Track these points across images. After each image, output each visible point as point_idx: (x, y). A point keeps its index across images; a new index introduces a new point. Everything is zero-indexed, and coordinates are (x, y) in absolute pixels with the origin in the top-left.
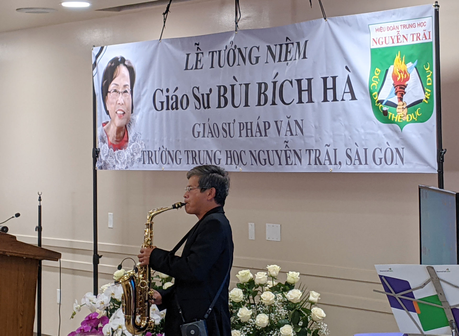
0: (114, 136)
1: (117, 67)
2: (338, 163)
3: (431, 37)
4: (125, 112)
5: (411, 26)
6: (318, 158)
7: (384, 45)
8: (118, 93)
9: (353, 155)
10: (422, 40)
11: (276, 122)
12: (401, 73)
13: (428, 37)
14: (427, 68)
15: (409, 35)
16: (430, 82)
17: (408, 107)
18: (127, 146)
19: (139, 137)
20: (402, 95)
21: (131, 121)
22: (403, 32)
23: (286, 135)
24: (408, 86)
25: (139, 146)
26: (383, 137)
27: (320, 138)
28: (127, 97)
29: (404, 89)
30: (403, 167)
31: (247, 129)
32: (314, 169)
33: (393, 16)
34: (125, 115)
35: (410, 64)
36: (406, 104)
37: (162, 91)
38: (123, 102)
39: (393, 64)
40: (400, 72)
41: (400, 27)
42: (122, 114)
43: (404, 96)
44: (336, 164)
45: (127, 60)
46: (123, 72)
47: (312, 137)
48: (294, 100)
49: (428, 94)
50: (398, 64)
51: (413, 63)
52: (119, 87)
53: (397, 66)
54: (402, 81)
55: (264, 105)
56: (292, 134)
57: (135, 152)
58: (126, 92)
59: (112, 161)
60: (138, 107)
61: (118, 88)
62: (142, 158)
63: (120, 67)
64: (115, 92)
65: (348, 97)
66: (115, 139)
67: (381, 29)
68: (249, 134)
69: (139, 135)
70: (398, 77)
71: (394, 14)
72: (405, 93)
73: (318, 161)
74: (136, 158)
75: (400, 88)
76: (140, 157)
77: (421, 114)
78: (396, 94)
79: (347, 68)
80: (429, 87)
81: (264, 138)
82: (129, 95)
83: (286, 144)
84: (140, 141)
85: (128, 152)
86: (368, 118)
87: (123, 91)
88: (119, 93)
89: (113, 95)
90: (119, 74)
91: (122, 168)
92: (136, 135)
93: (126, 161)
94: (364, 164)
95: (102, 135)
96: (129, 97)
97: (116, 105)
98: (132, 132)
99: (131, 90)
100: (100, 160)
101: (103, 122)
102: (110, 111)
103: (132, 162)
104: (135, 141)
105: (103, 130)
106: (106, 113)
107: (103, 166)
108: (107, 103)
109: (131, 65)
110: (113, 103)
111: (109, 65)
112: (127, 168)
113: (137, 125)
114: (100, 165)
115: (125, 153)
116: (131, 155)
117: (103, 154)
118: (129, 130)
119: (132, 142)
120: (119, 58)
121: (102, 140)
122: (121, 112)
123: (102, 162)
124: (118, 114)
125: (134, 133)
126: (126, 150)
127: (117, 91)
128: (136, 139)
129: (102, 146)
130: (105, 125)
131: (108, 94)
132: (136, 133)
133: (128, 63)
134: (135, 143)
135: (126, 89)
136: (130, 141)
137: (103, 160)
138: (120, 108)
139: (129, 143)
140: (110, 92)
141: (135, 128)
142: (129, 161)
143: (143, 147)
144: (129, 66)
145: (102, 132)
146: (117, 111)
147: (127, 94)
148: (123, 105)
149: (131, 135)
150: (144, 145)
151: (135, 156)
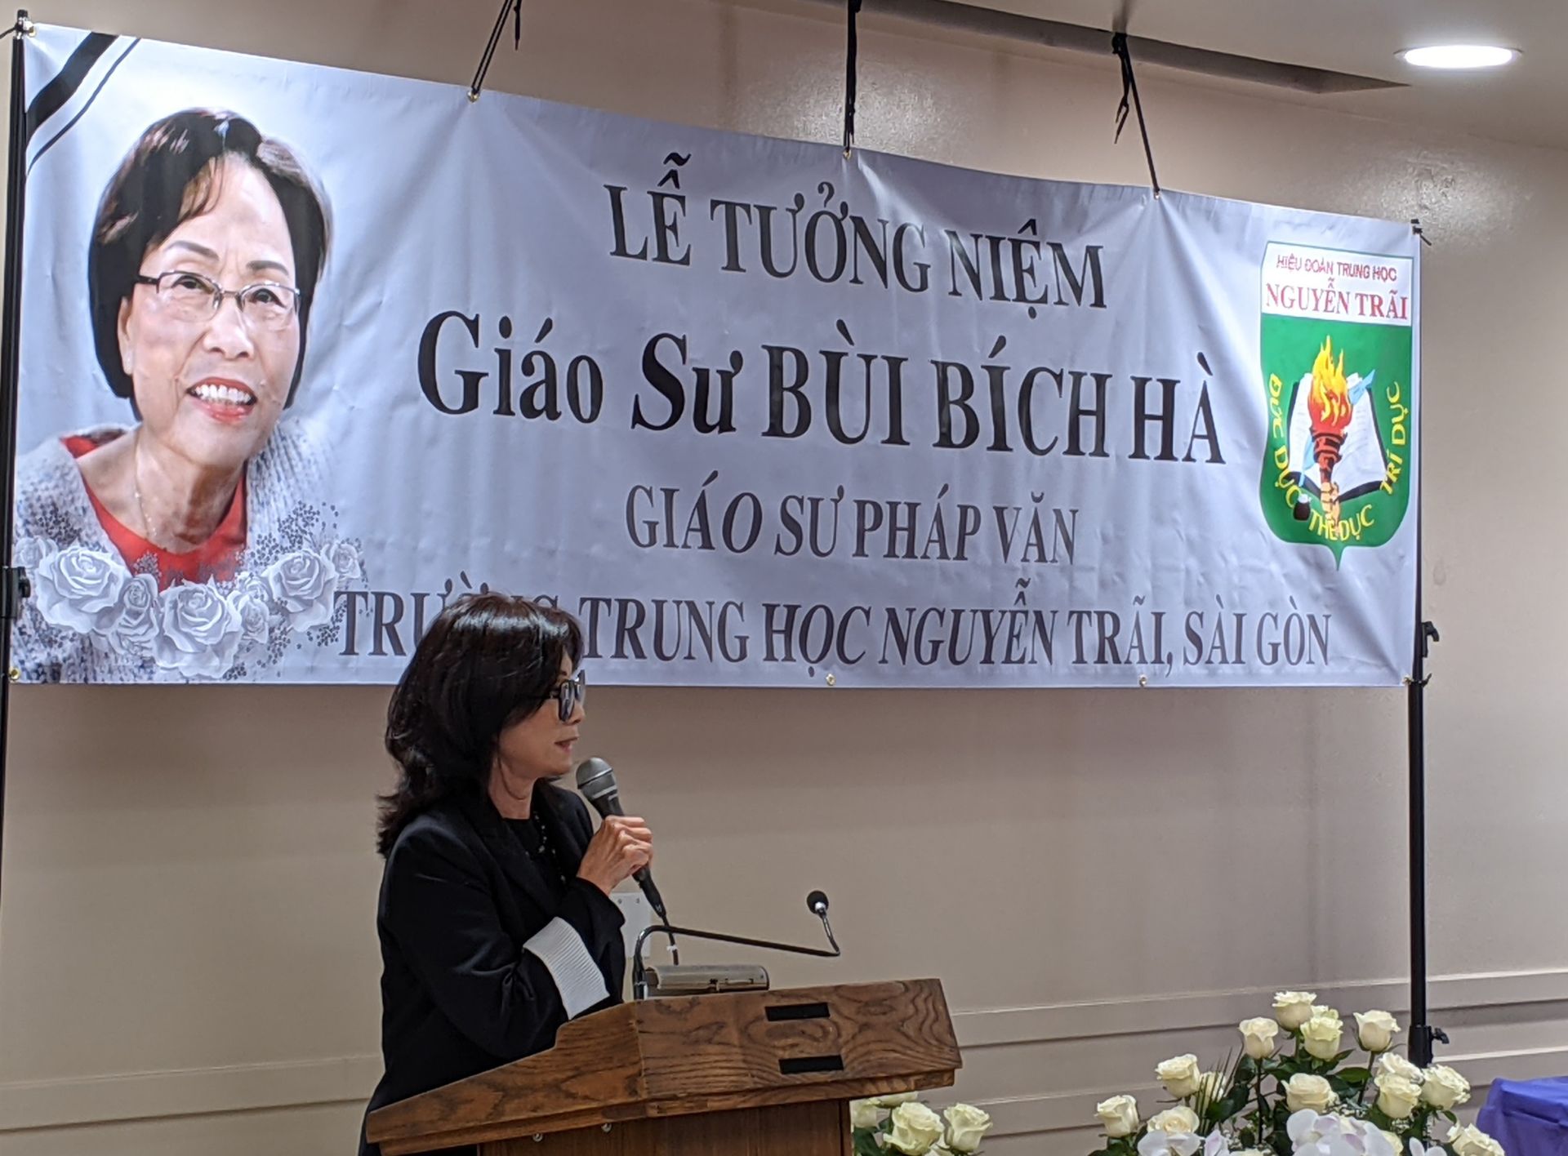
0: (176, 514)
1: (212, 162)
2: (1164, 658)
3: (1408, 314)
4: (259, 393)
5: (1360, 271)
6: (1111, 640)
7: (1296, 312)
8: (212, 297)
9: (1207, 635)
10: (1388, 316)
11: (1000, 511)
12: (1334, 401)
13: (1400, 314)
15: (1352, 296)
16: (1402, 438)
17: (1341, 499)
18: (238, 566)
19: (324, 524)
20: (1331, 463)
21: (273, 444)
22: (1343, 283)
23: (1025, 560)
24: (1347, 441)
25: (323, 570)
26: (1283, 581)
27: (1121, 575)
28: (275, 325)
29: (1337, 446)
30: (1327, 670)
31: (893, 529)
34: (255, 408)
35: (1354, 379)
36: (1338, 491)
37: (473, 326)
38: (249, 347)
39: (1311, 372)
40: (1330, 396)
41: (1336, 267)
42: (241, 404)
43: (1336, 466)
44: (1158, 660)
45: (270, 143)
46: (243, 196)
48: (1056, 439)
49: (1395, 468)
50: (1324, 371)
51: (1363, 375)
52: (220, 265)
53: (1322, 377)
54: (1334, 424)
55: (963, 445)
56: (1042, 558)
57: (297, 598)
58: (264, 296)
59: (132, 639)
60: (320, 381)
61: (212, 268)
62: (343, 624)
63: (223, 162)
64: (190, 285)
65: (1202, 449)
66: (180, 528)
67: (1292, 261)
68: (901, 550)
69: (326, 516)
70: (1324, 409)
72: (1339, 458)
73: (1108, 650)
74: (303, 624)
75: (1329, 442)
76: (327, 621)
77: (1372, 522)
78: (1316, 457)
79: (1201, 358)
80: (1397, 450)
82: (284, 314)
83: (1020, 588)
84: (331, 544)
85: (252, 593)
87: (249, 288)
88: (220, 298)
89: (173, 298)
90: (217, 200)
91: (199, 676)
92: (306, 515)
93: (238, 640)
94: (1234, 663)
95: (49, 501)
96: (289, 327)
97: (189, 355)
98: (275, 500)
99: (297, 291)
100: (30, 631)
101: (76, 428)
102: (145, 378)
103: (277, 645)
104: (297, 545)
105: (67, 474)
106: (106, 386)
107: (73, 664)
108: (128, 339)
109: (294, 170)
110: (170, 343)
111: (151, 140)
112: (236, 673)
113: (314, 468)
114: (35, 658)
115: (225, 597)
116: (270, 609)
117: (66, 601)
118: (257, 486)
119: (278, 549)
120: (220, 121)
121: (52, 528)
122: (228, 394)
123: (68, 644)
124: (206, 401)
125: (290, 502)
126: (230, 585)
127: (202, 286)
128: (304, 535)
129: (47, 555)
130: (92, 449)
131: (139, 289)
132: (304, 506)
133: (276, 155)
134: (296, 554)
135: (268, 282)
136: (258, 543)
137: (74, 635)
138: (218, 374)
139: (252, 550)
140: (156, 282)
141: (297, 481)
142: (253, 642)
143: (349, 575)
144: (281, 171)
145: (61, 482)
146: (200, 384)
147: (277, 308)
148: (244, 360)
149: (268, 512)
150: (354, 567)
151: (291, 615)
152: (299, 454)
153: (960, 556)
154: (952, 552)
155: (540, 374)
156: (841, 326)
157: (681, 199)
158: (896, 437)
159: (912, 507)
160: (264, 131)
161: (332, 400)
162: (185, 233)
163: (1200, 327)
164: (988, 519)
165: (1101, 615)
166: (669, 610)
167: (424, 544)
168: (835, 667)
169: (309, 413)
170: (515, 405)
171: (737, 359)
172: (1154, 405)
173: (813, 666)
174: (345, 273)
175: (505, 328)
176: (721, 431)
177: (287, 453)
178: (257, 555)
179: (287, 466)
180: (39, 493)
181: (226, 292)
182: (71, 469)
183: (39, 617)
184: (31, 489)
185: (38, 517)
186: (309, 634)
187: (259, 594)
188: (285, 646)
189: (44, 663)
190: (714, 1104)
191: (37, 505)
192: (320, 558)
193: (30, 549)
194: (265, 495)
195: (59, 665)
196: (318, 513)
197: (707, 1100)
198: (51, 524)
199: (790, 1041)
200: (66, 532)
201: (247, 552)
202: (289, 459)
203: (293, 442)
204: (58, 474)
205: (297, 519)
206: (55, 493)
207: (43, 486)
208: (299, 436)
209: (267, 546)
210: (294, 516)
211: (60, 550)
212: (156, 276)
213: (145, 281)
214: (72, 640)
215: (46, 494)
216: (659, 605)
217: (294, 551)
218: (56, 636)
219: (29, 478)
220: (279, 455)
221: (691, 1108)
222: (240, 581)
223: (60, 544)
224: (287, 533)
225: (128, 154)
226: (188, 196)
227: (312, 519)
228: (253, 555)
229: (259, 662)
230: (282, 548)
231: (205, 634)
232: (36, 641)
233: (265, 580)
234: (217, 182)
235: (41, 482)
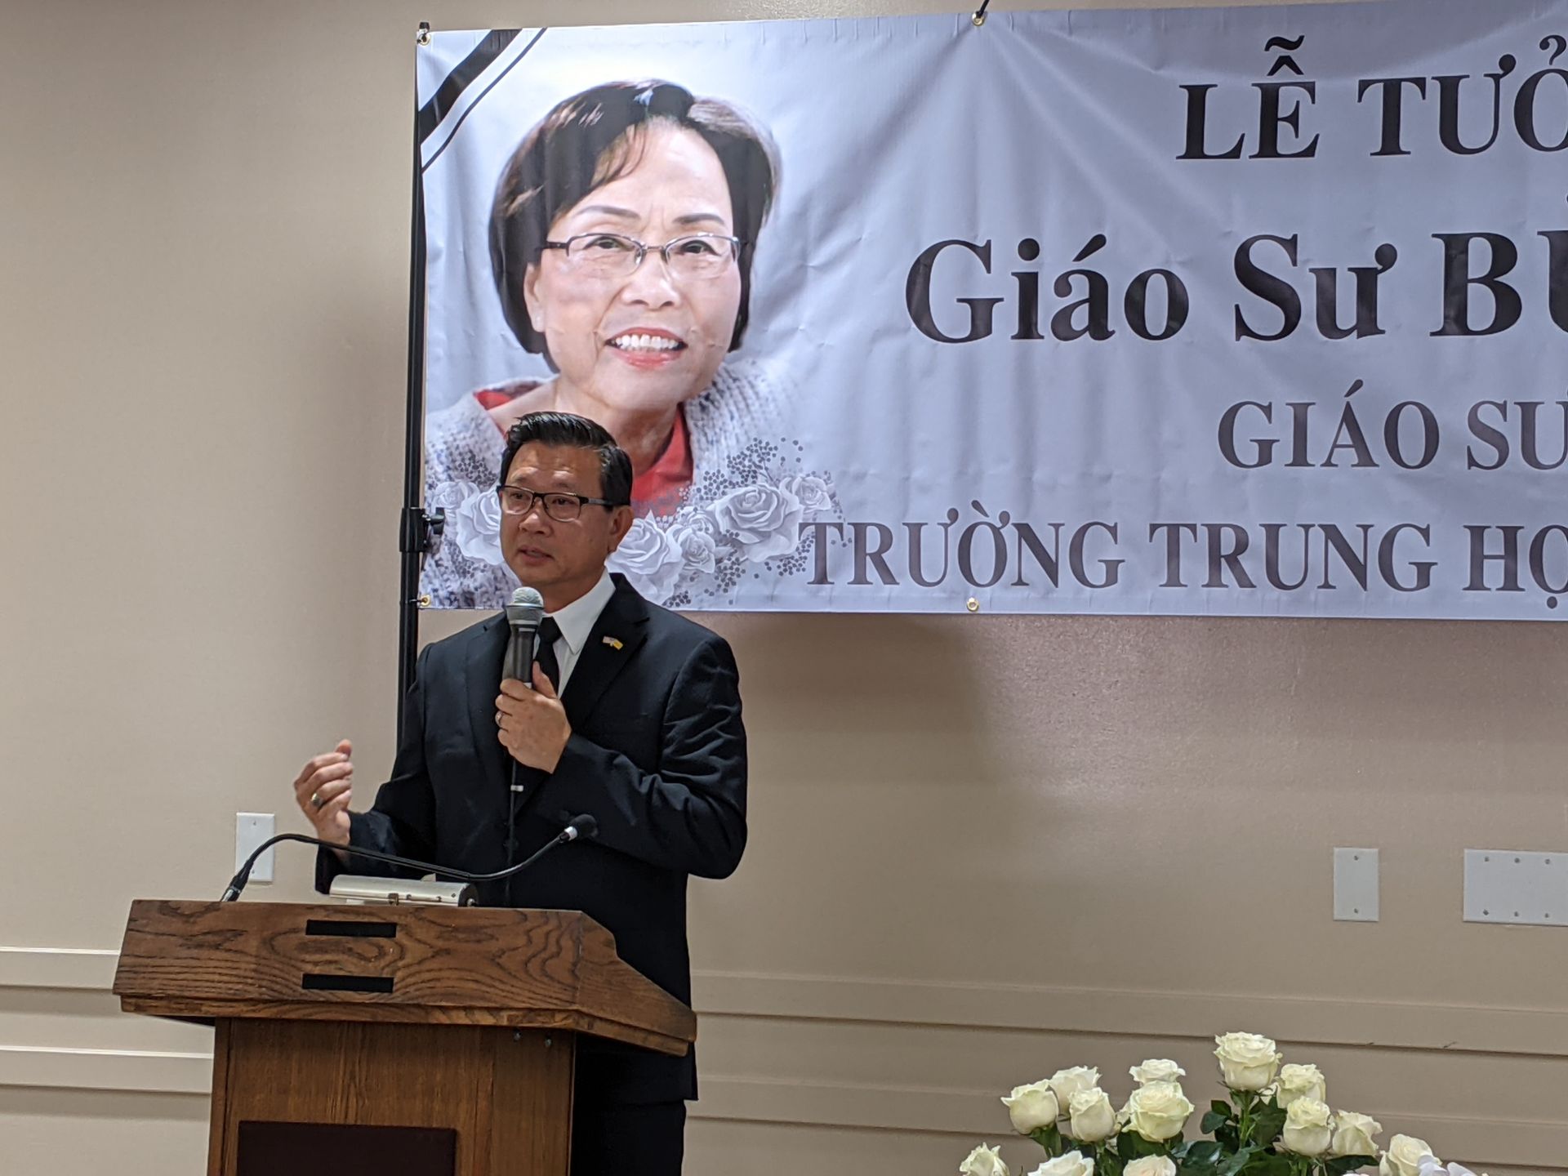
1: (631, 130)
4: (689, 340)
18: (682, 502)
19: (784, 459)
21: (721, 386)
25: (782, 503)
28: (708, 274)
34: (685, 353)
37: (983, 251)
38: (674, 296)
42: (666, 351)
45: (705, 102)
46: (672, 158)
52: (640, 224)
57: (752, 530)
58: (695, 248)
60: (780, 322)
61: (629, 227)
62: (811, 555)
69: (787, 451)
74: (759, 555)
76: (791, 551)
82: (718, 261)
84: (793, 478)
85: (695, 526)
87: (674, 242)
88: (642, 255)
89: (585, 259)
90: (638, 164)
92: (761, 450)
93: (678, 570)
95: (467, 449)
97: (608, 308)
98: (726, 438)
99: (735, 239)
100: (447, 563)
101: (487, 384)
102: (558, 334)
103: (727, 577)
104: (750, 480)
105: (480, 424)
106: (517, 344)
107: (486, 592)
108: (537, 300)
109: (736, 124)
110: (585, 299)
111: (558, 118)
112: (678, 601)
113: (772, 406)
114: (449, 586)
115: (665, 531)
116: (716, 541)
117: (481, 536)
118: (703, 426)
119: (727, 484)
120: (643, 90)
121: (472, 472)
123: (479, 575)
124: (626, 350)
125: (743, 439)
126: (671, 519)
127: (620, 244)
128: (758, 470)
129: (469, 496)
130: (507, 401)
131: (547, 254)
132: (760, 442)
133: (712, 113)
134: (750, 488)
135: (700, 234)
136: (705, 479)
137: (485, 566)
138: (641, 324)
139: (698, 486)
140: (565, 246)
141: (753, 419)
142: (698, 572)
143: (817, 507)
144: (720, 127)
145: (476, 432)
146: (621, 335)
147: (710, 257)
148: (669, 309)
149: (718, 449)
150: (824, 498)
155: (1082, 293)
157: (1308, 86)
160: (695, 91)
162: (598, 198)
166: (1290, 535)
170: (1044, 328)
171: (1386, 254)
173: (1557, 596)
175: (1030, 249)
176: (1359, 336)
178: (703, 491)
179: (742, 405)
180: (458, 442)
181: (649, 248)
184: (451, 439)
185: (457, 463)
186: (767, 564)
187: (704, 526)
188: (739, 576)
189: (455, 591)
191: (456, 453)
192: (778, 491)
193: (453, 492)
194: (716, 433)
195: (472, 594)
196: (776, 448)
198: (470, 469)
199: (328, 957)
200: (485, 475)
201: (693, 488)
202: (745, 399)
204: (473, 425)
205: (750, 456)
206: (471, 442)
207: (462, 436)
209: (715, 481)
210: (748, 453)
211: (481, 492)
212: (565, 240)
213: (553, 246)
214: (483, 571)
215: (464, 443)
216: (1273, 531)
217: (746, 486)
218: (469, 567)
219: (449, 430)
222: (683, 515)
223: (481, 486)
225: (529, 134)
226: (603, 164)
227: (769, 454)
228: (699, 490)
229: (706, 591)
230: (731, 483)
231: (641, 565)
232: (453, 572)
234: (638, 146)
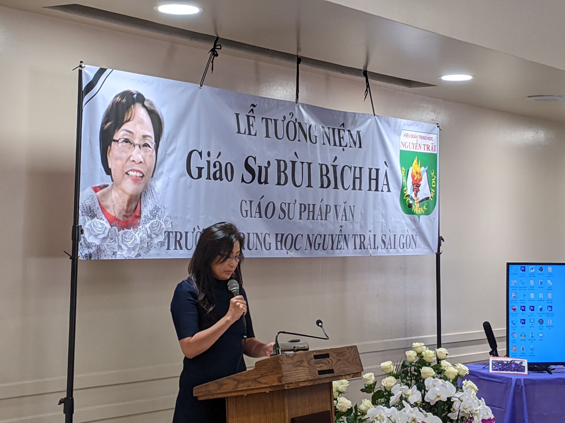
0: (123, 209)
1: (132, 106)
2: (376, 248)
3: (436, 150)
4: (145, 174)
5: (424, 138)
6: (363, 242)
7: (408, 149)
8: (132, 145)
9: (387, 241)
10: (431, 151)
11: (336, 206)
12: (418, 174)
13: (434, 150)
14: (432, 173)
15: (422, 145)
16: (434, 185)
17: (420, 202)
18: (139, 224)
19: (162, 212)
20: (417, 192)
22: (421, 141)
23: (342, 220)
24: (421, 186)
25: (161, 225)
26: (405, 225)
27: (365, 224)
28: (149, 154)
29: (419, 188)
30: (416, 250)
31: (309, 212)
32: (358, 253)
33: (417, 127)
34: (144, 178)
35: (423, 168)
36: (419, 200)
37: (200, 154)
38: (142, 160)
39: (412, 166)
40: (417, 173)
41: (418, 137)
42: (140, 177)
43: (418, 193)
44: (375, 248)
45: (148, 100)
46: (141, 116)
47: (358, 222)
48: (350, 185)
49: (433, 193)
50: (415, 166)
51: (425, 167)
52: (134, 136)
53: (415, 168)
54: (418, 181)
55: (327, 188)
56: (346, 220)
57: (154, 233)
58: (146, 145)
59: (111, 246)
60: (160, 170)
61: (132, 137)
62: (167, 241)
63: (135, 106)
64: (126, 142)
65: (385, 188)
66: (124, 213)
67: (408, 135)
68: (311, 218)
69: (162, 209)
70: (415, 177)
71: (417, 126)
72: (419, 190)
73: (362, 246)
74: (156, 241)
75: (417, 186)
76: (162, 240)
77: (427, 208)
78: (413, 190)
79: (385, 162)
80: (433, 188)
81: (323, 221)
82: (151, 151)
83: (341, 228)
84: (163, 218)
85: (143, 232)
86: (397, 208)
87: (142, 143)
88: (134, 146)
89: (122, 146)
90: (133, 118)
91: (129, 257)
92: (157, 209)
93: (139, 246)
94: (393, 249)
95: (89, 206)
96: (153, 154)
97: (126, 162)
98: (149, 205)
99: (155, 144)
100: (83, 244)
101: (96, 184)
102: (114, 169)
103: (149, 248)
104: (154, 218)
105: (93, 198)
106: (104, 172)
107: (95, 254)
108: (110, 157)
109: (154, 108)
110: (121, 159)
111: (116, 99)
112: (138, 256)
113: (159, 195)
114: (85, 252)
115: (135, 233)
116: (147, 237)
117: (93, 235)
118: (144, 201)
119: (150, 219)
120: (134, 94)
121: (89, 214)
122: (137, 174)
123: (94, 248)
124: (131, 176)
125: (152, 205)
126: (137, 230)
127: (130, 142)
128: (156, 215)
129: (88, 221)
130: (100, 190)
131: (113, 143)
132: (157, 206)
133: (149, 104)
134: (154, 221)
135: (147, 141)
136: (144, 217)
137: (95, 245)
138: (134, 168)
139: (142, 220)
140: (117, 141)
141: (154, 199)
142: (143, 246)
143: (168, 227)
144: (150, 108)
145: (92, 200)
146: (129, 171)
147: (149, 149)
148: (141, 164)
149: (147, 208)
150: (170, 224)
151: (153, 239)
152: (155, 191)
153: (326, 219)
154: (324, 218)
155: (218, 168)
156: (295, 153)
157: (254, 117)
158: (309, 186)
159: (314, 205)
160: (146, 97)
161: (164, 175)
162: (125, 127)
163: (385, 154)
164: (333, 208)
165: (360, 235)
166: (251, 235)
167: (188, 217)
168: (293, 251)
169: (157, 179)
170: (211, 177)
171: (269, 163)
172: (374, 176)
173: (288, 251)
174: (167, 139)
175: (209, 154)
176: (265, 184)
177: (151, 191)
178: (144, 221)
179: (152, 195)
180: (86, 203)
181: (136, 144)
182: (95, 196)
183: (86, 240)
184: (83, 202)
185: (85, 210)
186: (158, 244)
187: (145, 232)
188: (151, 248)
189: (87, 254)
190: (301, 385)
191: (85, 207)
192: (160, 222)
193: (83, 220)
194: (146, 203)
195: (92, 254)
196: (160, 208)
197: (299, 384)
198: (89, 212)
199: (321, 365)
200: (93, 215)
201: (141, 220)
202: (152, 193)
203: (153, 188)
204: (91, 198)
205: (154, 210)
206: (90, 203)
207: (87, 201)
208: (155, 186)
209: (147, 218)
210: (154, 209)
211: (91, 220)
212: (118, 139)
213: (115, 141)
214: (95, 247)
215: (88, 204)
216: (249, 234)
217: (154, 220)
218: (90, 246)
219: (83, 199)
220: (150, 192)
221: (296, 386)
222: (139, 229)
223: (91, 218)
224: (152, 214)
225: (110, 104)
226: (126, 116)
227: (158, 210)
228: (143, 221)
229: (144, 252)
230: (151, 219)
231: (130, 244)
232: (85, 247)
233: (146, 228)
234: (134, 112)
235: (86, 200)
